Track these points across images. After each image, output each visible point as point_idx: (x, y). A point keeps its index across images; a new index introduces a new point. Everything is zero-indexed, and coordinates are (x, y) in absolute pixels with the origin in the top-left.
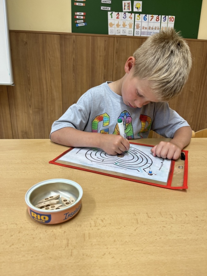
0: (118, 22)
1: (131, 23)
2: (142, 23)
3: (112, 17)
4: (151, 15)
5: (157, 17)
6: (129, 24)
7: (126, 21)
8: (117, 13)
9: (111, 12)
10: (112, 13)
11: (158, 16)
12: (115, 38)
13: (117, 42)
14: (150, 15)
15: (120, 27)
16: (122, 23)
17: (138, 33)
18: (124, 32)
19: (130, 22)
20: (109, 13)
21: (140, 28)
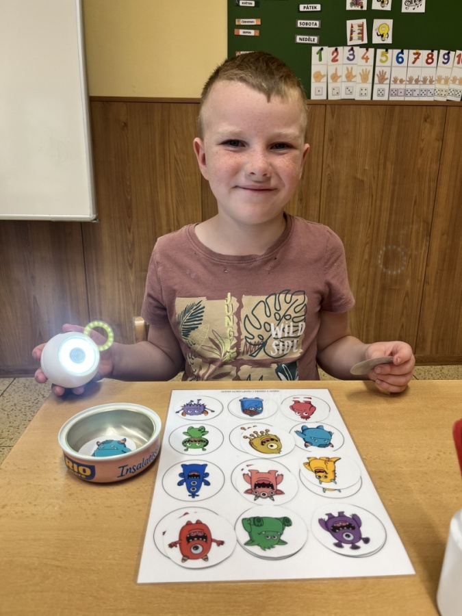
0: (336, 69)
1: (366, 69)
2: (393, 68)
3: (320, 60)
4: (415, 51)
5: (428, 55)
6: (360, 74)
7: (354, 67)
8: (334, 49)
9: (320, 48)
10: (322, 49)
11: (430, 51)
12: (328, 107)
13: (333, 116)
14: (412, 52)
15: (339, 80)
16: (345, 72)
17: (381, 93)
18: (349, 92)
19: (364, 68)
20: (315, 50)
21: (388, 81)
